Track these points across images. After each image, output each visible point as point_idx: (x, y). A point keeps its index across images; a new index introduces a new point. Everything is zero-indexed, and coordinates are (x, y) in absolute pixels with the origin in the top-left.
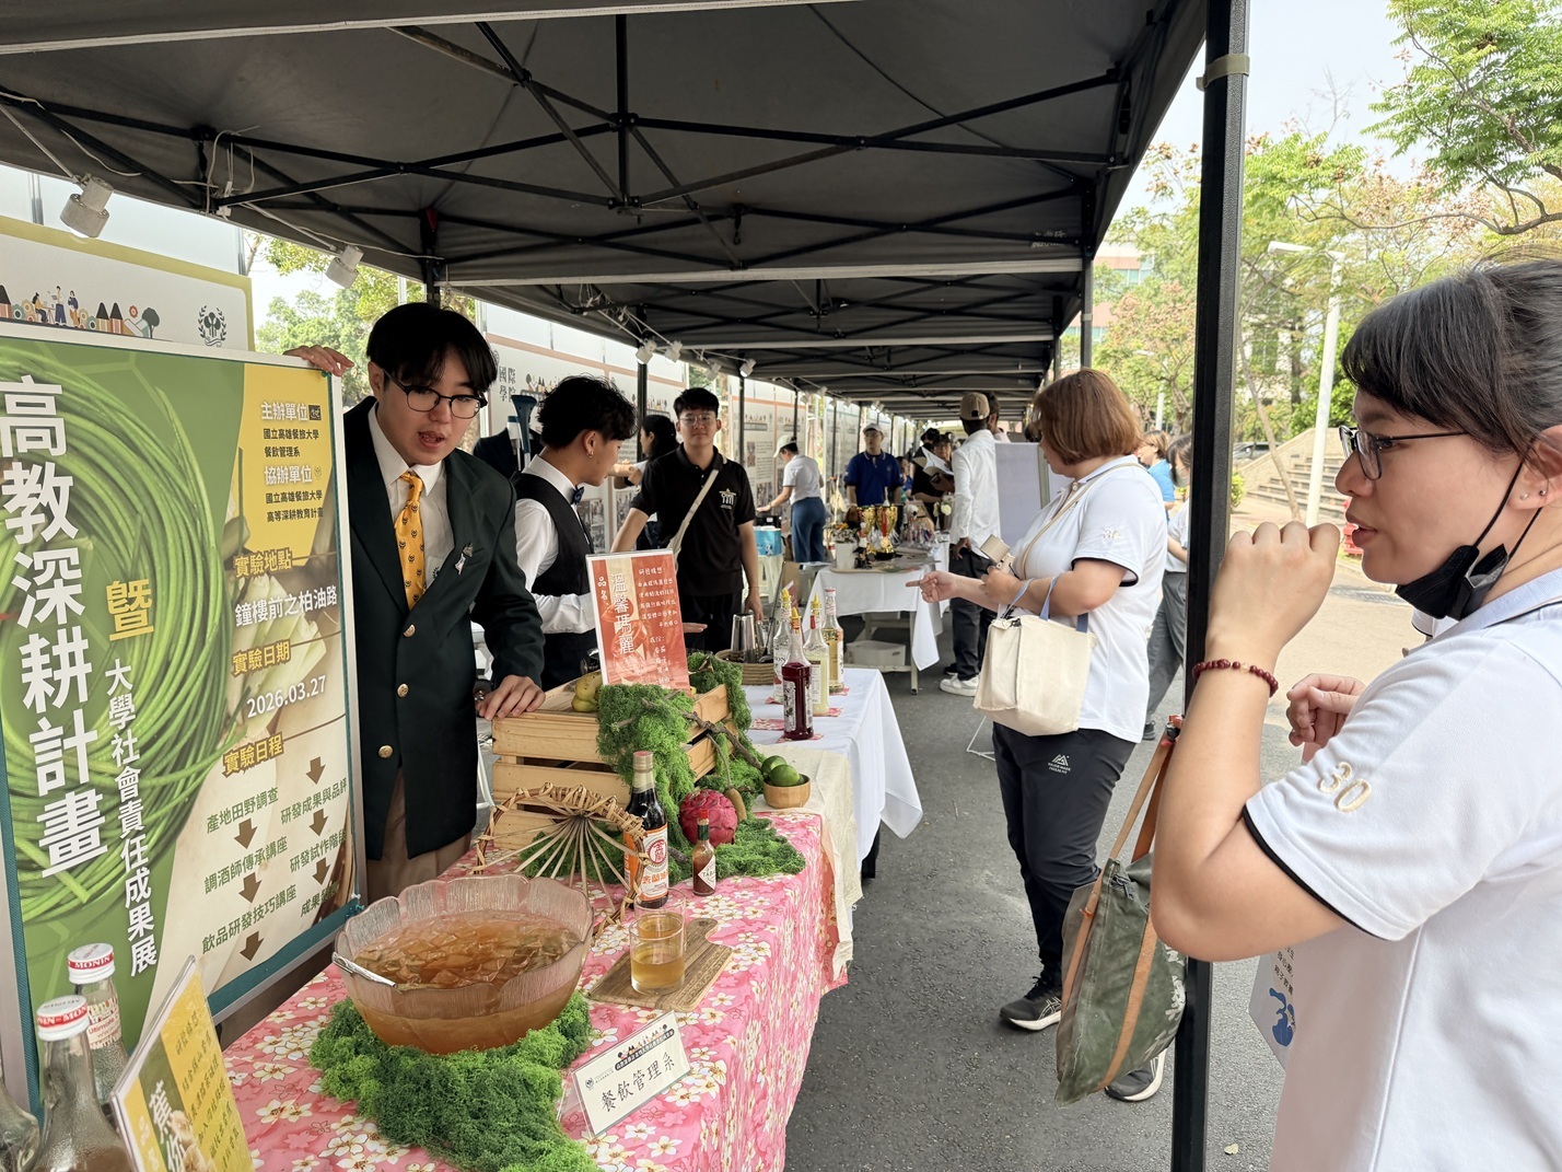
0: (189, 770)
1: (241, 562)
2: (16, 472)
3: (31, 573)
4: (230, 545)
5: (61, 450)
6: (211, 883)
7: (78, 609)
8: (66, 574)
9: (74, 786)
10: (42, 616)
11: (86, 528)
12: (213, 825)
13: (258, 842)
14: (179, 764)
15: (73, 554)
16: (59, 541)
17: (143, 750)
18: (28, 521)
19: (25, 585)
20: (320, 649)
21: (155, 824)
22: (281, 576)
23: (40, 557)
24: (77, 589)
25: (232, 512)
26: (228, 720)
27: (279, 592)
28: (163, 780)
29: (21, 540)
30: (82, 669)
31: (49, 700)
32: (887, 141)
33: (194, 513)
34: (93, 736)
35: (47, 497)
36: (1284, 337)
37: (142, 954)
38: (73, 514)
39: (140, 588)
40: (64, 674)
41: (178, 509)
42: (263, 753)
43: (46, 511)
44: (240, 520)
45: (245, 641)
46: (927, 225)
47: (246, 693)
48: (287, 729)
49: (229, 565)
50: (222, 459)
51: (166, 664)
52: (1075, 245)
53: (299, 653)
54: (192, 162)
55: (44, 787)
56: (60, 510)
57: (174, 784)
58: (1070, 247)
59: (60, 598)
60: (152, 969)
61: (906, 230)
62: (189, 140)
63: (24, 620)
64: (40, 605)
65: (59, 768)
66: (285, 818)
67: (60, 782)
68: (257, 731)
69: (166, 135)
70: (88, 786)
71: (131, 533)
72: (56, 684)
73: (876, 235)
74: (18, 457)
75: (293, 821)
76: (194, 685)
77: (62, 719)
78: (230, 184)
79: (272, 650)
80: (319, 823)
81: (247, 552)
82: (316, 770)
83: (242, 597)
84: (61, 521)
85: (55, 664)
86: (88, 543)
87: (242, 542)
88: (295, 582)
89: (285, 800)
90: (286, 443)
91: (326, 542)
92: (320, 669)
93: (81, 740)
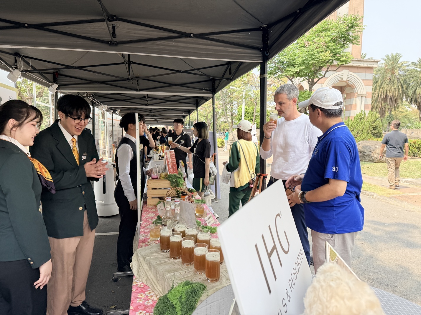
32: (186, 72)
36: (229, 107)
46: (181, 85)
52: (211, 91)
54: (13, 61)
58: (210, 92)
61: (177, 86)
62: (13, 56)
69: (9, 55)
73: (170, 86)
78: (22, 67)
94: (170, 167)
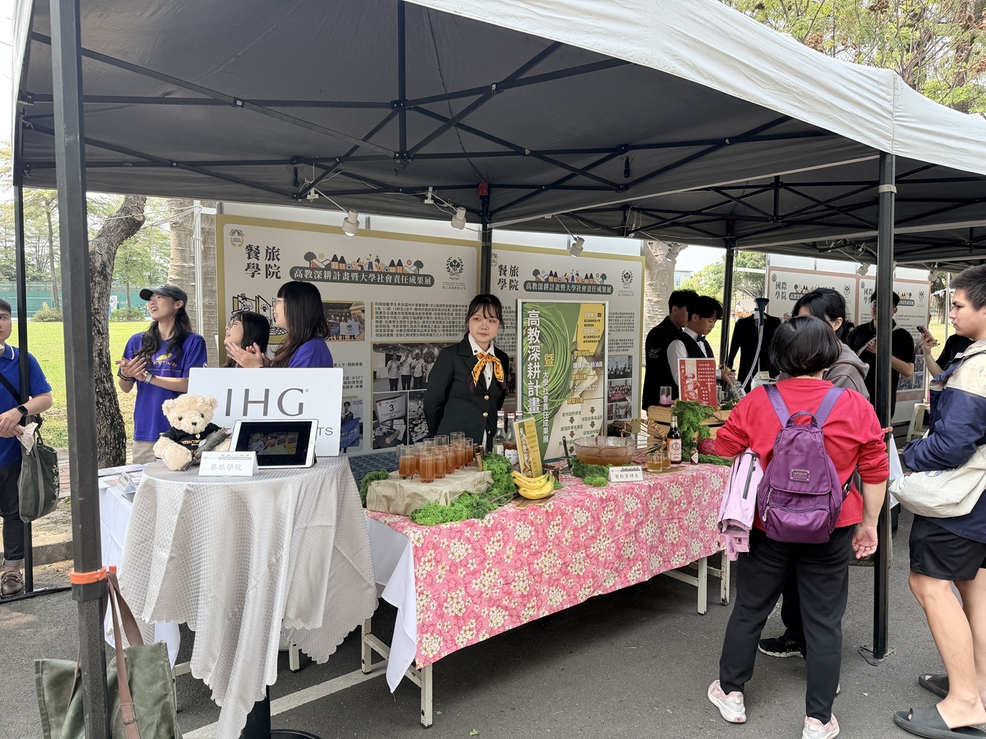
0: (559, 400)
1: (575, 352)
2: (530, 329)
3: (531, 350)
4: (573, 348)
5: (539, 324)
6: (562, 429)
7: (539, 359)
8: (537, 351)
9: (535, 396)
10: (532, 359)
11: (542, 342)
12: (564, 415)
13: (575, 424)
14: (557, 398)
15: (539, 347)
16: (537, 344)
17: (549, 392)
18: (531, 339)
19: (530, 352)
20: (596, 378)
21: (551, 410)
22: (586, 357)
23: (533, 347)
24: (539, 354)
25: (574, 340)
26: (569, 391)
27: (585, 361)
28: (553, 401)
29: (530, 343)
30: (539, 372)
31: (532, 377)
33: (565, 340)
34: (539, 386)
35: (535, 335)
37: (545, 439)
38: (539, 338)
39: (551, 356)
40: (535, 372)
41: (561, 338)
42: (577, 401)
43: (534, 337)
44: (576, 342)
45: (575, 372)
47: (574, 385)
48: (585, 397)
49: (572, 353)
50: (573, 327)
51: (556, 374)
53: (589, 378)
54: (621, 219)
55: (530, 395)
56: (537, 337)
57: (555, 402)
59: (536, 356)
60: (547, 443)
63: (529, 360)
64: (532, 357)
65: (532, 391)
66: (583, 420)
67: (532, 395)
68: (577, 395)
70: (538, 397)
71: (551, 344)
72: (534, 374)
74: (531, 326)
75: (585, 422)
76: (562, 380)
77: (534, 381)
78: (634, 225)
79: (582, 375)
80: (593, 425)
81: (577, 350)
82: (593, 410)
83: (575, 361)
84: (537, 340)
85: (533, 369)
86: (542, 345)
87: (576, 348)
88: (590, 359)
89: (583, 415)
90: (590, 323)
91: (600, 349)
92: (596, 383)
93: (537, 387)
94: (690, 388)
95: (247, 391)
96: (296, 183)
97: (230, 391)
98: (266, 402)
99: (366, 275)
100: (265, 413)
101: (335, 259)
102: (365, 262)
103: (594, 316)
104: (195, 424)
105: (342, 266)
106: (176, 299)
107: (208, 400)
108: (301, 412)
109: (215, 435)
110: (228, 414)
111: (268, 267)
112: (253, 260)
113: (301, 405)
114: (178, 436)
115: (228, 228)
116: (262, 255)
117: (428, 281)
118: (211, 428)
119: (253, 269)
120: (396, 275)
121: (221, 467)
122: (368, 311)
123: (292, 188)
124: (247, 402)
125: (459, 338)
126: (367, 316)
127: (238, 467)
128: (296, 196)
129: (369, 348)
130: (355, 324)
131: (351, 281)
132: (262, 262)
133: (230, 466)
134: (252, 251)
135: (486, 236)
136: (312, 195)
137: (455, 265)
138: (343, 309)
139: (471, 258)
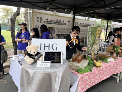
0: (93, 45)
5: (91, 31)
17: (92, 43)
21: (92, 47)
22: (98, 37)
29: (90, 34)
34: (90, 42)
39: (93, 37)
40: (90, 40)
44: (96, 34)
45: (96, 40)
47: (96, 42)
48: (97, 44)
64: (90, 37)
70: (90, 44)
71: (93, 35)
75: (96, 49)
76: (94, 41)
80: (98, 49)
81: (96, 36)
82: (98, 47)
83: (96, 38)
89: (96, 47)
94: (116, 43)
95: (45, 44)
96: (45, 6)
97: (41, 44)
98: (49, 47)
99: (56, 23)
100: (49, 49)
101: (51, 20)
102: (55, 21)
103: (99, 30)
104: (34, 53)
105: (52, 21)
106: (25, 26)
107: (37, 46)
108: (57, 49)
109: (39, 55)
110: (41, 49)
111: (41, 21)
112: (38, 20)
113: (57, 48)
114: (30, 55)
115: (34, 14)
116: (40, 19)
117: (65, 24)
118: (38, 53)
119: (38, 21)
120: (60, 23)
121: (42, 65)
122: (56, 29)
123: (45, 7)
124: (45, 47)
125: (69, 34)
126: (56, 30)
127: (47, 65)
128: (45, 9)
129: (56, 35)
130: (54, 31)
131: (53, 24)
132: (40, 20)
133: (44, 65)
134: (38, 18)
135: (74, 17)
136: (48, 9)
137: (69, 21)
138: (52, 28)
139: (71, 20)
